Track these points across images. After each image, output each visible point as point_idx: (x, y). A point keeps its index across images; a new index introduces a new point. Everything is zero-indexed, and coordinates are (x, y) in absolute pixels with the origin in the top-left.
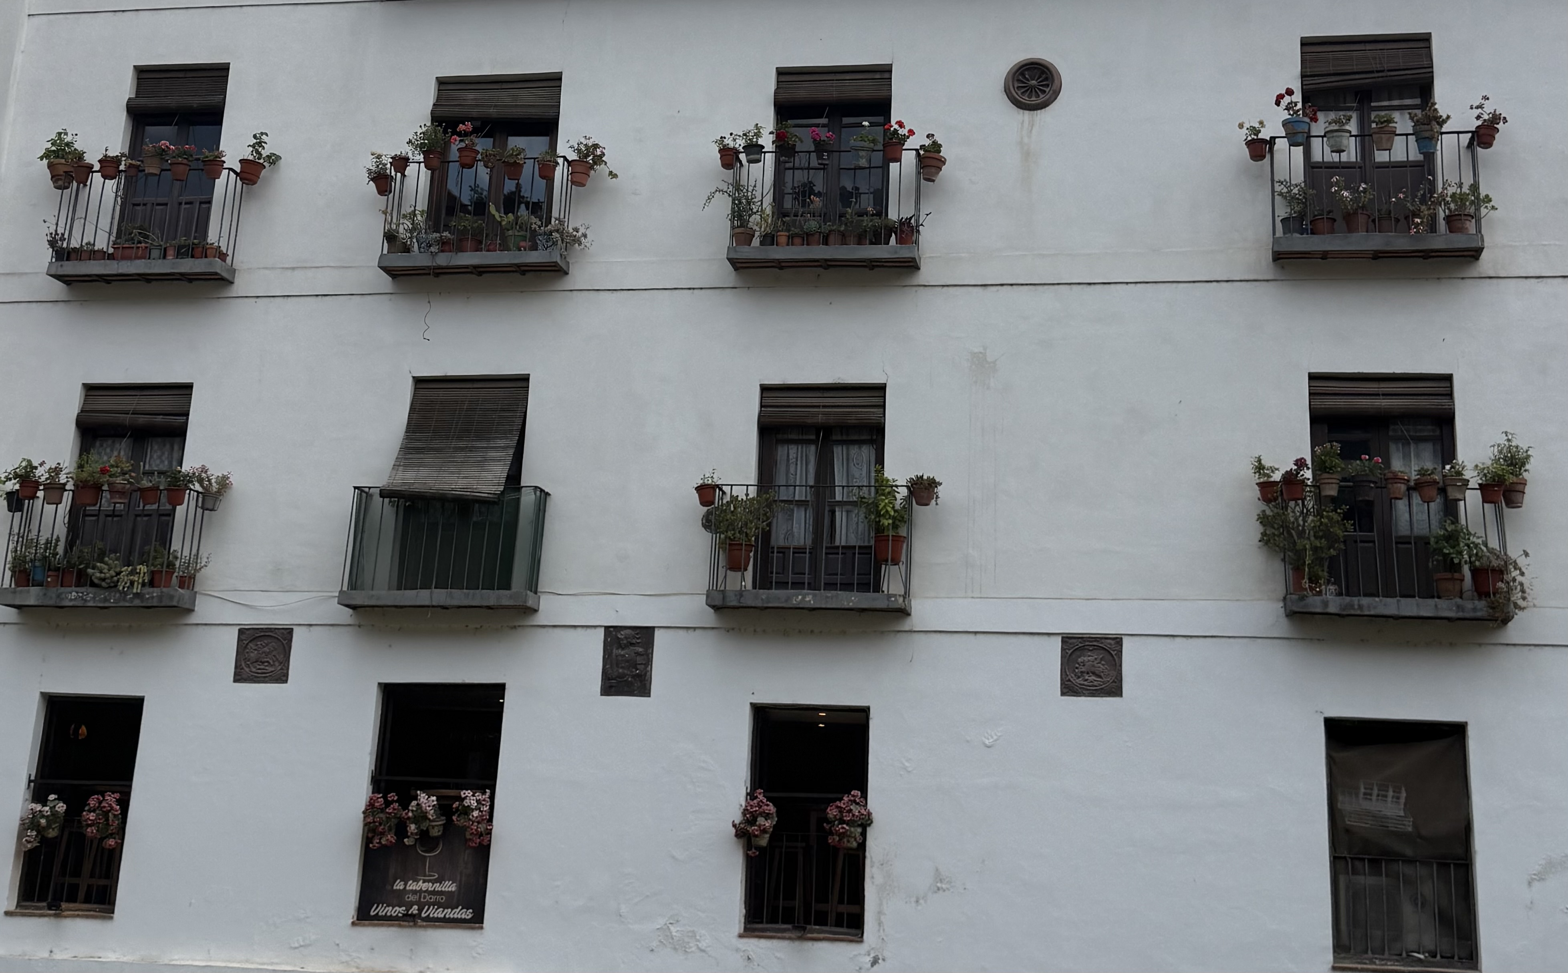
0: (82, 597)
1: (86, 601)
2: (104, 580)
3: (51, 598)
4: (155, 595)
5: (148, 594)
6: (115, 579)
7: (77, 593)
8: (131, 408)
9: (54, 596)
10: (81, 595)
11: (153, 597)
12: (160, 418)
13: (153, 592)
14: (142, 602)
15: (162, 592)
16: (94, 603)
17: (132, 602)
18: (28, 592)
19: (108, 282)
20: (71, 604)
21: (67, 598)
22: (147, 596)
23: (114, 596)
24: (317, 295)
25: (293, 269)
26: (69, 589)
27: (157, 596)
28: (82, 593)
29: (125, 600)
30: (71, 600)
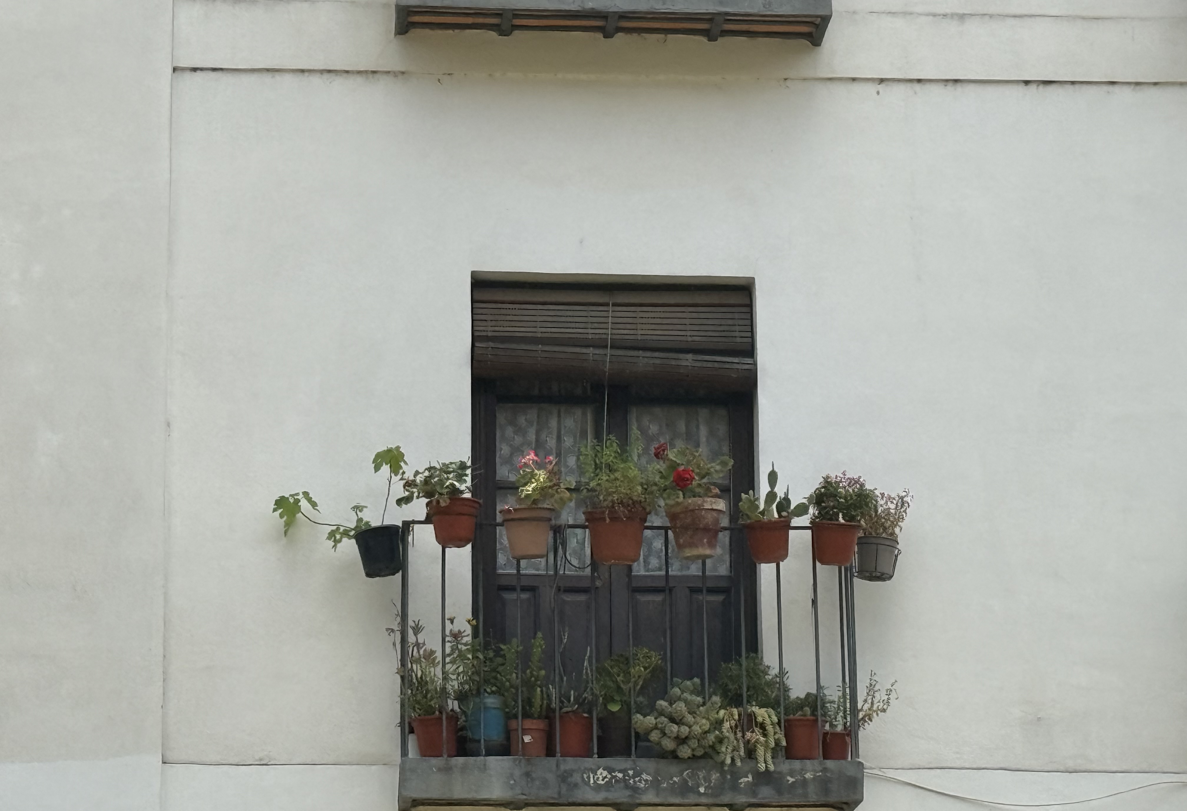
0: (624, 780)
1: (635, 789)
2: (682, 741)
3: (545, 783)
4: (808, 776)
5: (792, 774)
6: (711, 737)
7: (610, 770)
8: (609, 333)
9: (551, 777)
10: (620, 775)
11: (804, 783)
12: (688, 360)
13: (803, 770)
14: (779, 792)
15: (825, 770)
16: (657, 795)
17: (754, 794)
18: (484, 768)
19: (503, 31)
20: (599, 797)
21: (587, 783)
22: (791, 780)
23: (707, 779)
24: (1027, 83)
25: (962, 17)
26: (589, 762)
27: (815, 779)
28: (624, 771)
29: (735, 787)
30: (598, 788)
